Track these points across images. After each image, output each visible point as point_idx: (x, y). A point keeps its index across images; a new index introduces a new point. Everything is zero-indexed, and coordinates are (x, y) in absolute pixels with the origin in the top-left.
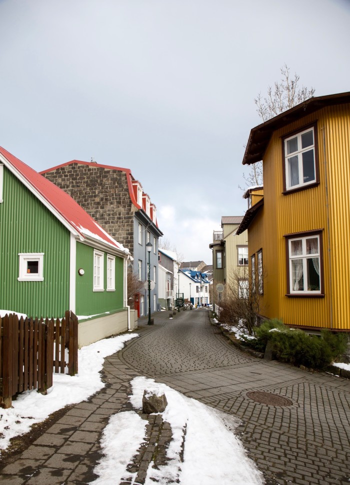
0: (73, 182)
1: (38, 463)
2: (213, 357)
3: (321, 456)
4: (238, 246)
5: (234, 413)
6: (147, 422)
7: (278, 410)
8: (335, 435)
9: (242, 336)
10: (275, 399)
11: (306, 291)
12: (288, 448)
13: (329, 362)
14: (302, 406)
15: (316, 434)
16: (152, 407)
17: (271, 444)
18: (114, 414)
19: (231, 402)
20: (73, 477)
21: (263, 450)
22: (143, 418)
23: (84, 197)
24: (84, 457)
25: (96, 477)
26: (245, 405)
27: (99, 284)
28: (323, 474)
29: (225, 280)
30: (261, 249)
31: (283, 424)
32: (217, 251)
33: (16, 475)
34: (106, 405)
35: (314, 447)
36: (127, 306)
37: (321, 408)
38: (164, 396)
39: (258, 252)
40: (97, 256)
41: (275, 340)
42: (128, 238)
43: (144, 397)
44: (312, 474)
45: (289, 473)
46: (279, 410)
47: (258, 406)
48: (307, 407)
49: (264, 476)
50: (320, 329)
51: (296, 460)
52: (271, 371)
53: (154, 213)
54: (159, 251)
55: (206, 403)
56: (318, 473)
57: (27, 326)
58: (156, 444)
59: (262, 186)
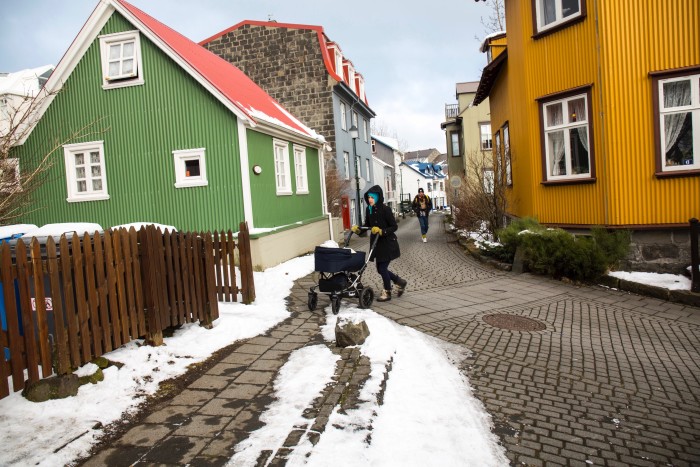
0: (246, 52)
1: (191, 410)
2: (442, 273)
3: (576, 393)
4: (481, 123)
5: (462, 343)
6: (338, 357)
7: (524, 337)
8: (601, 365)
9: (483, 244)
10: (521, 323)
11: (570, 175)
12: (532, 384)
13: (603, 271)
14: (559, 330)
15: (575, 364)
16: (348, 339)
17: (508, 379)
18: (297, 349)
19: (460, 329)
20: (232, 425)
21: (496, 387)
22: (334, 353)
23: (263, 71)
24: (250, 401)
25: (262, 424)
26: (478, 331)
27: (284, 185)
28: (577, 414)
29: (464, 172)
30: (507, 123)
31: (529, 354)
32: (452, 132)
33: (161, 424)
34: (290, 339)
35: (568, 381)
36: (327, 213)
37: (586, 331)
38: (364, 324)
39: (504, 127)
40: (278, 148)
41: (526, 245)
42: (326, 123)
43: (337, 326)
44: (561, 414)
45: (528, 415)
46: (526, 336)
47: (496, 333)
48: (567, 331)
49: (494, 420)
50: (590, 227)
51: (541, 398)
52: (521, 287)
53: (362, 86)
54: (372, 139)
55: (425, 332)
56: (569, 414)
57: (175, 242)
58: (347, 384)
59: (505, 32)
